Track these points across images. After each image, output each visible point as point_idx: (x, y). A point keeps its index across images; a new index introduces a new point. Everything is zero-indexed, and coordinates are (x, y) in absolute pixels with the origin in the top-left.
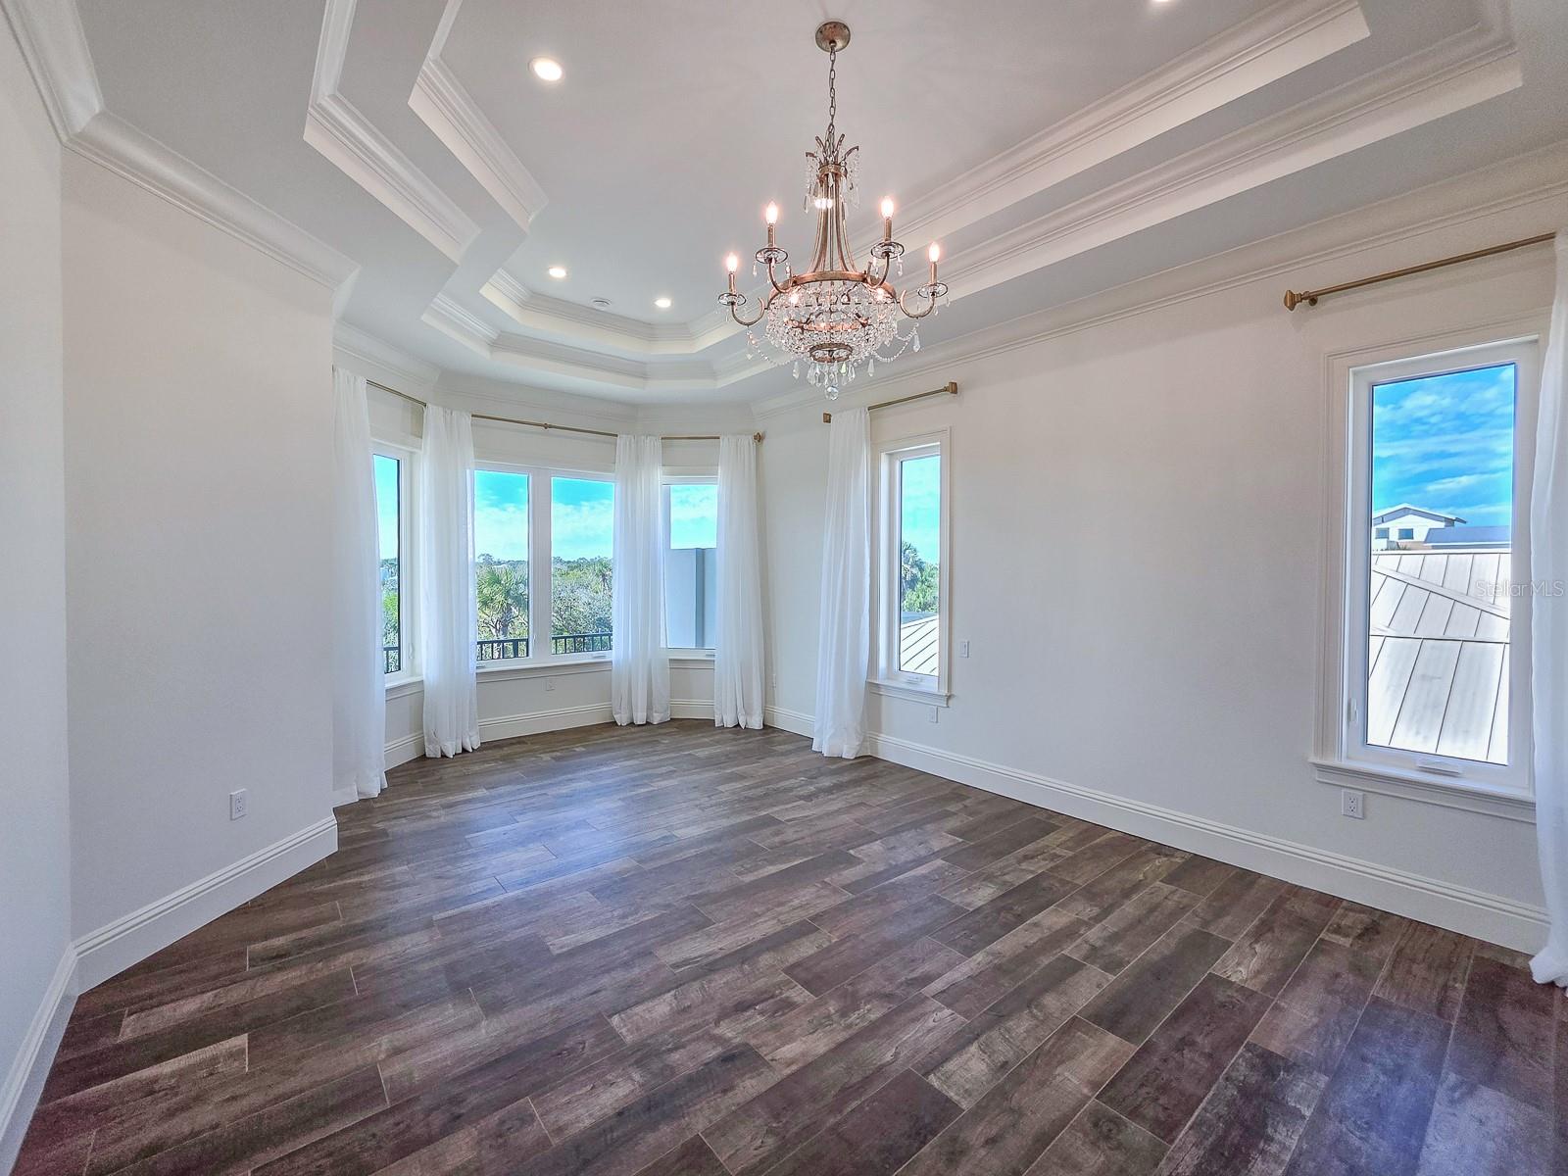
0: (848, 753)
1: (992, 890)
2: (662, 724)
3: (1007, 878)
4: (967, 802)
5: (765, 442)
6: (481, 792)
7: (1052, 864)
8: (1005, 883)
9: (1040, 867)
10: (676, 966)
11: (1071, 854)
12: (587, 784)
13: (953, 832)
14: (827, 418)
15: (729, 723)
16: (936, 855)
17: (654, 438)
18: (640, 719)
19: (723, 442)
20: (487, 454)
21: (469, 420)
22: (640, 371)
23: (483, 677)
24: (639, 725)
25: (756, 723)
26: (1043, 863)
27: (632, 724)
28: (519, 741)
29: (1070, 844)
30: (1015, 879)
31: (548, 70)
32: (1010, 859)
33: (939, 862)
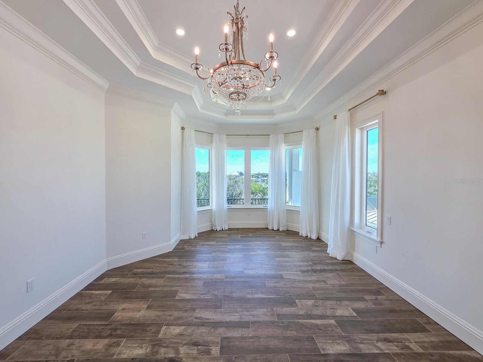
0: (340, 257)
1: (345, 348)
2: (283, 231)
3: (361, 346)
4: (379, 297)
5: (320, 130)
6: (214, 243)
7: (399, 351)
8: (357, 348)
9: (389, 349)
10: (196, 318)
11: (421, 351)
12: (240, 247)
13: (354, 310)
14: (335, 117)
15: (304, 235)
16: (334, 317)
17: (282, 134)
18: (275, 228)
19: (304, 132)
20: (231, 146)
21: (225, 137)
22: (271, 113)
23: (229, 209)
24: (275, 230)
25: (314, 237)
26: (396, 348)
27: (273, 230)
28: (238, 229)
29: (426, 345)
30: (365, 349)
31: (180, 32)
32: (375, 336)
33: (333, 321)
